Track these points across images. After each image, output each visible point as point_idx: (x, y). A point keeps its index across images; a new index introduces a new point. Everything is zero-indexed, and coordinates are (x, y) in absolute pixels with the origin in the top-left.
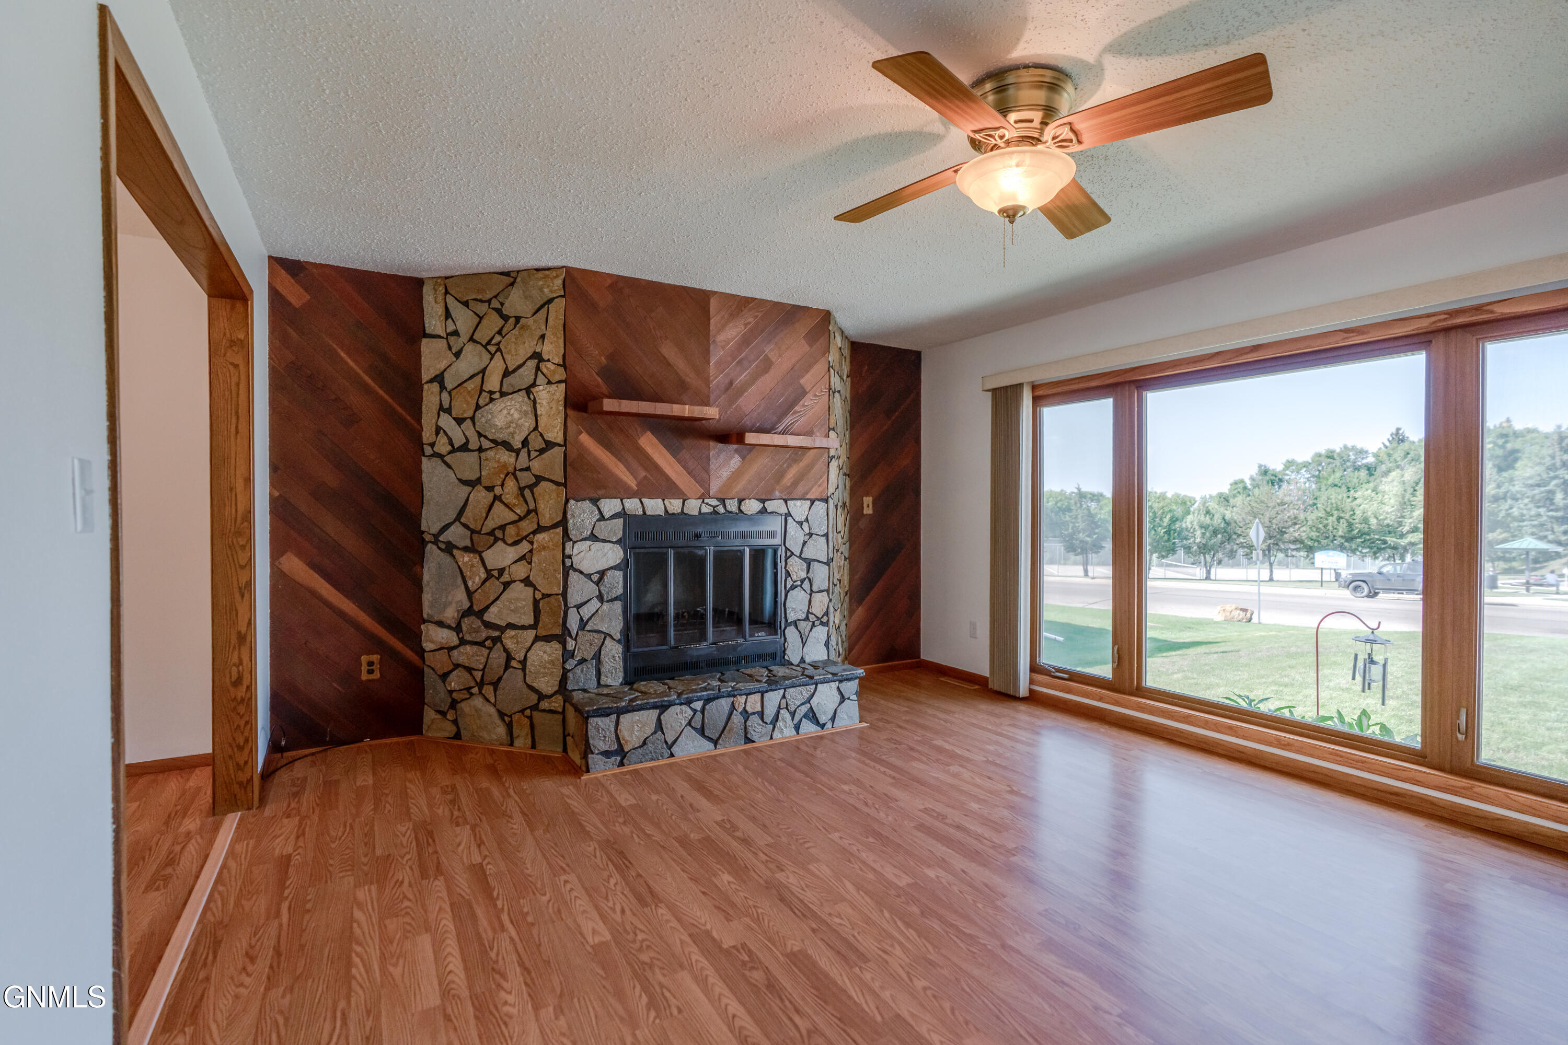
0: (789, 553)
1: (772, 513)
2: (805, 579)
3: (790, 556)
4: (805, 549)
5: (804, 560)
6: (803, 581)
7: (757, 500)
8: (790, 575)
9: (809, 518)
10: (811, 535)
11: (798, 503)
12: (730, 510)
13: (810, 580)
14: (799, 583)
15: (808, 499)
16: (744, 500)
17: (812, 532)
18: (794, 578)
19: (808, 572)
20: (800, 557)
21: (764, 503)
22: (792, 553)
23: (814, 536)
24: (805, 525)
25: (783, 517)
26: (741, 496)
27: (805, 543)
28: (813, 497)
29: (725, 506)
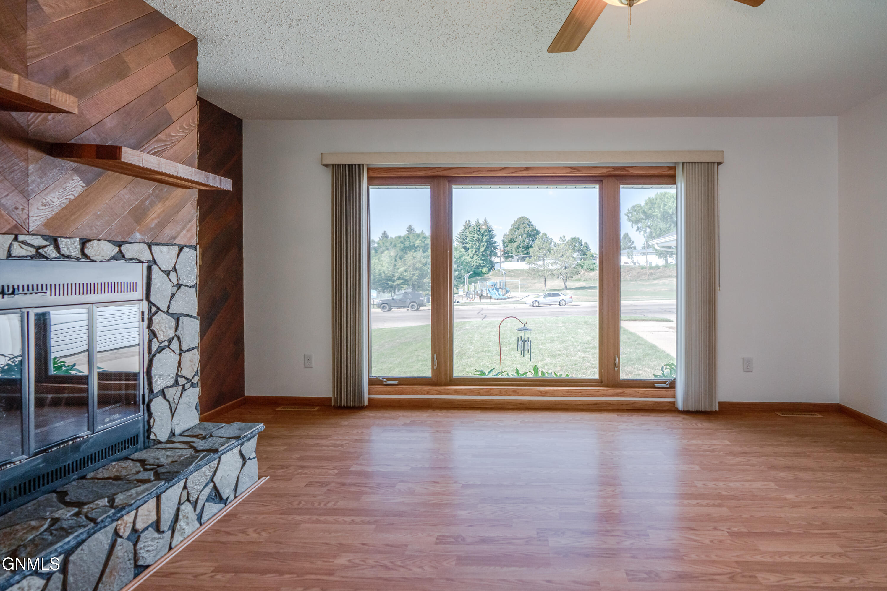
0: (154, 309)
1: (131, 259)
2: (173, 338)
3: (156, 313)
4: (173, 303)
5: (172, 315)
6: (170, 341)
7: (110, 241)
8: (155, 336)
9: (177, 267)
10: (179, 286)
11: (165, 248)
12: (67, 253)
13: (179, 338)
14: (166, 343)
15: (175, 245)
16: (89, 240)
17: (181, 282)
18: (161, 338)
19: (176, 329)
20: (167, 313)
21: (120, 246)
22: (158, 309)
23: (182, 287)
24: (173, 275)
25: (145, 265)
26: (86, 233)
27: (173, 295)
28: (182, 243)
29: (57, 247)
